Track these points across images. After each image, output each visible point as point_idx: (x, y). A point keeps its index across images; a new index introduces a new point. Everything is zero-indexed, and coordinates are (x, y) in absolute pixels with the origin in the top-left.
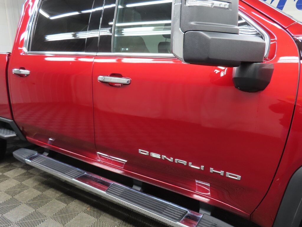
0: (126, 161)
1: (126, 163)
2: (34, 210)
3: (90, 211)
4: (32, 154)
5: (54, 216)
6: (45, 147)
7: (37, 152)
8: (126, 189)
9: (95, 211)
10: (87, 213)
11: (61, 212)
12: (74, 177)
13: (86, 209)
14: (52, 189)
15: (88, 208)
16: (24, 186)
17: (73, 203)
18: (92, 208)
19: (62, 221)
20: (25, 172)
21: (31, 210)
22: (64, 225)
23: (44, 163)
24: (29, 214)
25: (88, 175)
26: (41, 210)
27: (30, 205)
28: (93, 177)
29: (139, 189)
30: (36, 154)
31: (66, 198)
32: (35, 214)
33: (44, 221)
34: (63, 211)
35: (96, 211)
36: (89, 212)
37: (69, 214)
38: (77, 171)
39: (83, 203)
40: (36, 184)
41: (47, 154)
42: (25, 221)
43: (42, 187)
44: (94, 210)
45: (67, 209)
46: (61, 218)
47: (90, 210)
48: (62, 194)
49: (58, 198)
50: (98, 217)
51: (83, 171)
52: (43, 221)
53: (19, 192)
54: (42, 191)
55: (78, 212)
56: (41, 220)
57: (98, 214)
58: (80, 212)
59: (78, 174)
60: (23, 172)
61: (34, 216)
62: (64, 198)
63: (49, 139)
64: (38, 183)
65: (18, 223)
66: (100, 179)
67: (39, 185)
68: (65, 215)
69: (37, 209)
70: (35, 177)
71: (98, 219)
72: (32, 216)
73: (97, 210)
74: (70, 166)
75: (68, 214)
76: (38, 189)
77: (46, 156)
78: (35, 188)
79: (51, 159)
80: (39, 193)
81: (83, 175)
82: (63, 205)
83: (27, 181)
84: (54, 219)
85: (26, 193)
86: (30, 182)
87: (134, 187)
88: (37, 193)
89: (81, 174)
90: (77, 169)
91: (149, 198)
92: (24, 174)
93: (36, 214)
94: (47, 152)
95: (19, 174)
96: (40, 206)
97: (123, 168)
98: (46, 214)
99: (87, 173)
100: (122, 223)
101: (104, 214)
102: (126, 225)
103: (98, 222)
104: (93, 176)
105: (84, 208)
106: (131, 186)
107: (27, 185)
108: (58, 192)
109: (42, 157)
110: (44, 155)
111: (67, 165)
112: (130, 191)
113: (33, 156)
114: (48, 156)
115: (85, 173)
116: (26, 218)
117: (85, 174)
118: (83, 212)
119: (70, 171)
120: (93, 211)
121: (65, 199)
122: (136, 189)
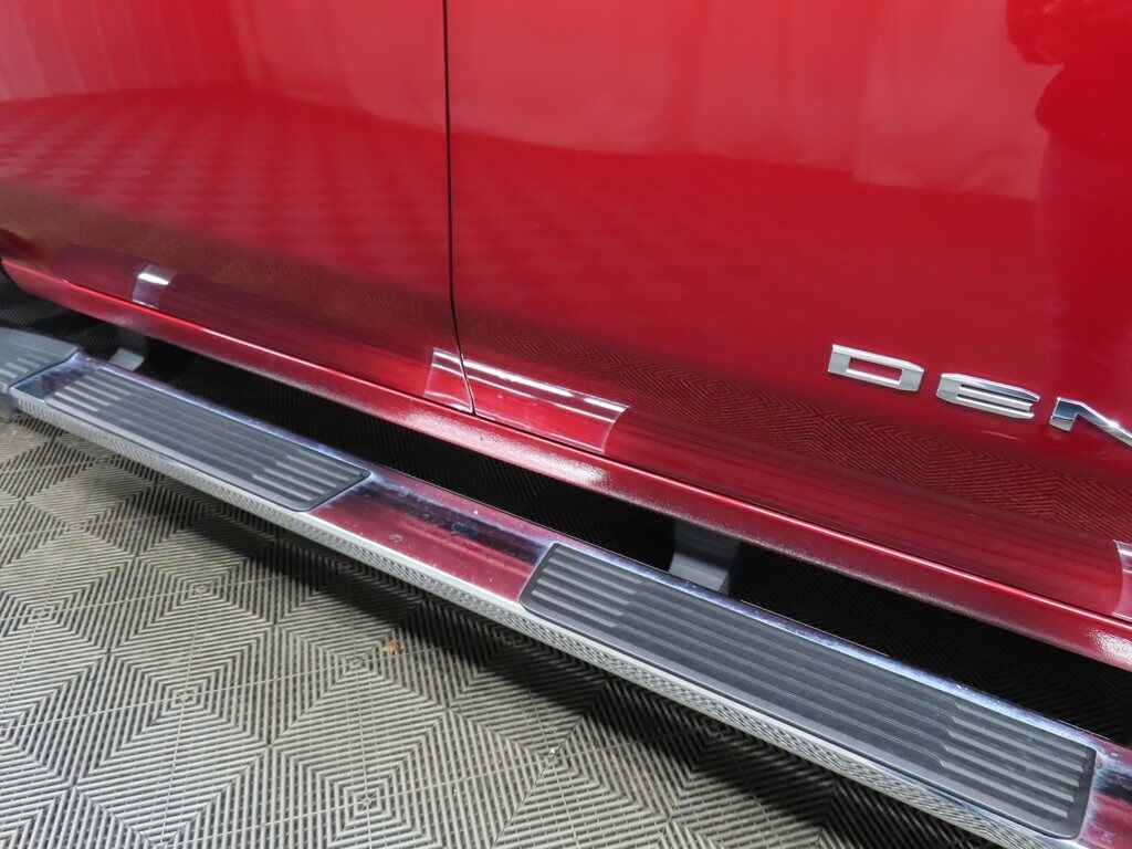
0: (620, 409)
1: (622, 418)
2: (99, 654)
3: (401, 661)
4: (48, 362)
5: (212, 691)
6: (121, 321)
7: (74, 348)
8: (645, 586)
9: (423, 659)
10: (383, 668)
11: (245, 664)
12: (309, 499)
13: (377, 650)
14: (185, 535)
15: (384, 643)
16: (42, 519)
17: (304, 612)
18: (406, 642)
19: (254, 716)
20: (41, 444)
21: (84, 655)
22: (269, 742)
23: (122, 415)
24: (75, 678)
25: (391, 486)
26: (136, 652)
27: (75, 623)
28: (423, 504)
29: (716, 579)
30: (74, 358)
31: (263, 584)
32: (104, 675)
33: (159, 716)
34: (257, 656)
35: (431, 656)
36: (393, 662)
37: (291, 676)
38: (325, 461)
39: (358, 615)
40: (99, 507)
41: (136, 361)
42: (55, 719)
43: (131, 524)
44: (418, 652)
45: (272, 649)
46: (247, 700)
47: (397, 655)
48: (238, 561)
49: (219, 587)
50: (446, 696)
51: (355, 465)
52: (155, 714)
53: (17, 552)
54: (135, 546)
55: (337, 667)
56: (143, 712)
57: (446, 678)
58: (344, 666)
59: (334, 485)
60: (33, 445)
61: (102, 683)
62: (253, 582)
63: (136, 280)
64: (112, 504)
65: (17, 729)
66: (467, 513)
67: (117, 511)
68: (268, 681)
69: (114, 649)
70: (93, 472)
71: (448, 705)
72: (93, 686)
73: (434, 653)
74: (277, 434)
75: (283, 678)
76: (109, 533)
77: (128, 371)
78: (95, 527)
79: (159, 389)
80: (118, 556)
81: (361, 488)
82: (248, 626)
83: (56, 489)
84: (214, 707)
85: (49, 555)
86: (65, 499)
87: (680, 565)
88: (109, 555)
89: (346, 479)
90: (321, 449)
91: (809, 652)
92: (35, 457)
93: (112, 674)
94: (135, 349)
95: (11, 457)
96: (130, 627)
97: (602, 451)
98: (165, 677)
99: (378, 473)
100: (582, 728)
101: (476, 675)
102: (605, 745)
103: (450, 724)
104: (421, 497)
105: (366, 642)
106: (661, 563)
107: (53, 512)
108: (216, 550)
109: (106, 378)
110: (119, 368)
111: (257, 426)
112: (667, 597)
113: (56, 369)
114: (140, 371)
115: (373, 477)
116: (57, 699)
117: (373, 483)
118: (364, 665)
119: (279, 464)
120: (416, 659)
121: (259, 589)
122: (697, 579)
